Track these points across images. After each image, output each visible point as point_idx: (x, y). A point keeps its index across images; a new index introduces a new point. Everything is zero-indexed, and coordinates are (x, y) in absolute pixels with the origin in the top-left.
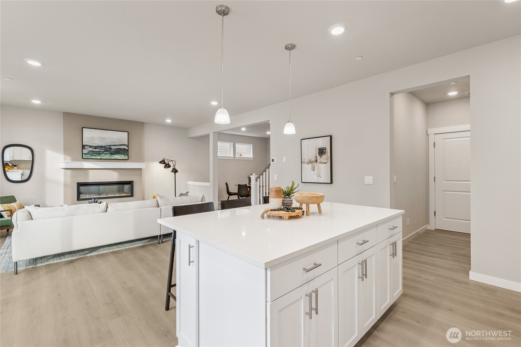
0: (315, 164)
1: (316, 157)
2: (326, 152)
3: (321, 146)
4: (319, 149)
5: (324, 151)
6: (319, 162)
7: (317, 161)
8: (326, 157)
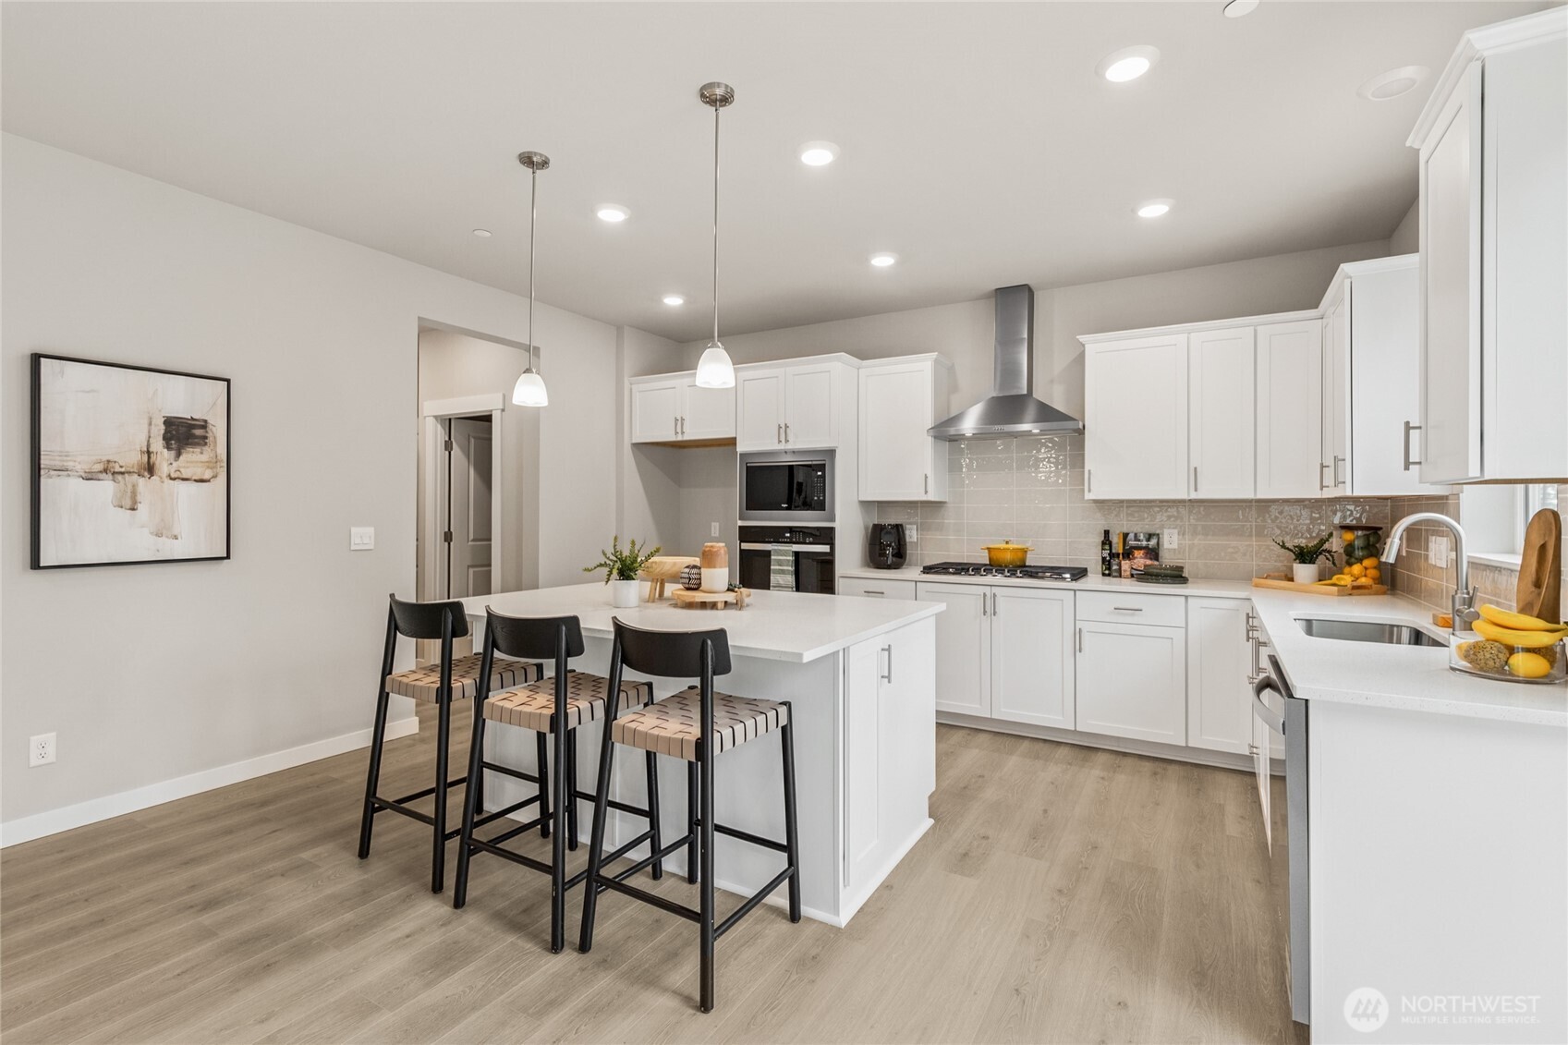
0: (141, 481)
1: (149, 453)
2: (206, 438)
3: (182, 410)
4: (169, 422)
5: (198, 432)
6: (164, 475)
7: (156, 470)
8: (205, 457)
